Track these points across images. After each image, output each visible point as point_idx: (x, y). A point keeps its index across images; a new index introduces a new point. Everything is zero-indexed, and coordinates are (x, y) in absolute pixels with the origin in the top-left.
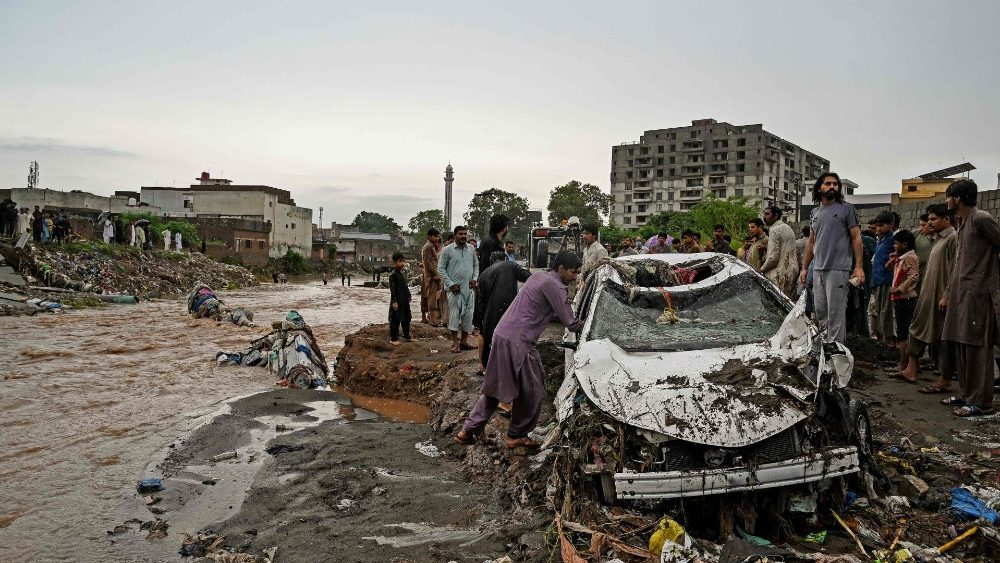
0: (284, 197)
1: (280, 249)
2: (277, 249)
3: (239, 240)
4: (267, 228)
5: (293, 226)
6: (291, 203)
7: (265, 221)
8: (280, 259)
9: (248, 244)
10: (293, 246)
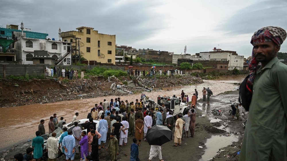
0: (234, 53)
1: (232, 68)
2: (231, 68)
3: (218, 66)
4: (227, 62)
5: (237, 61)
6: (237, 55)
7: (228, 60)
8: (232, 71)
9: (221, 67)
10: (237, 67)
